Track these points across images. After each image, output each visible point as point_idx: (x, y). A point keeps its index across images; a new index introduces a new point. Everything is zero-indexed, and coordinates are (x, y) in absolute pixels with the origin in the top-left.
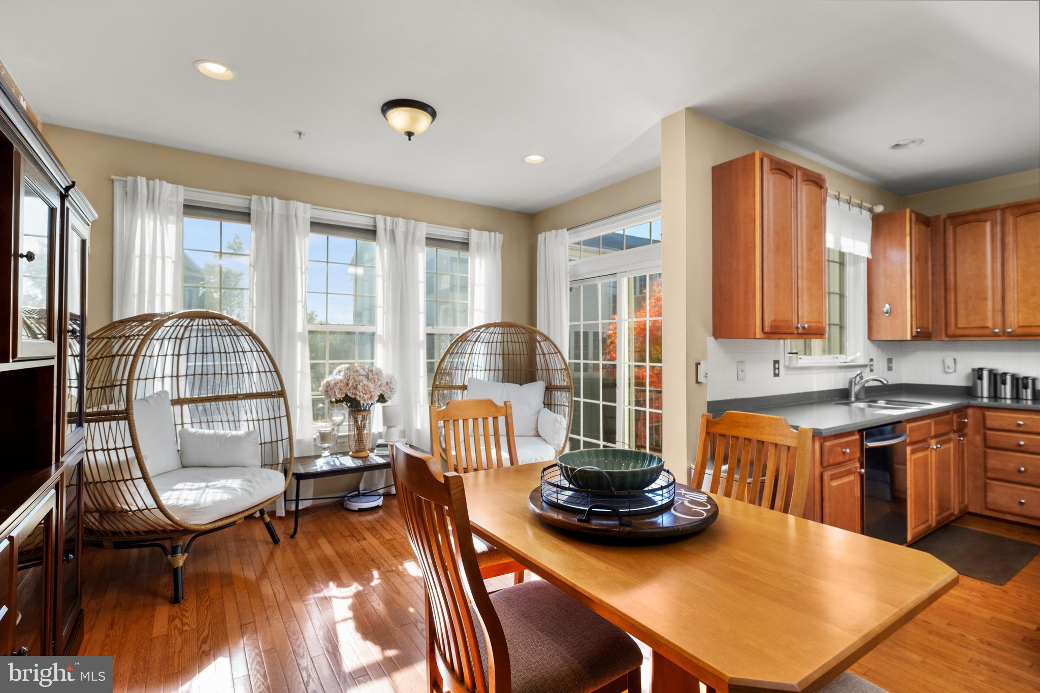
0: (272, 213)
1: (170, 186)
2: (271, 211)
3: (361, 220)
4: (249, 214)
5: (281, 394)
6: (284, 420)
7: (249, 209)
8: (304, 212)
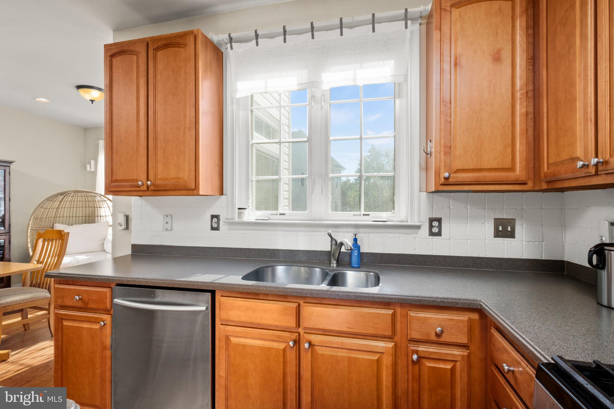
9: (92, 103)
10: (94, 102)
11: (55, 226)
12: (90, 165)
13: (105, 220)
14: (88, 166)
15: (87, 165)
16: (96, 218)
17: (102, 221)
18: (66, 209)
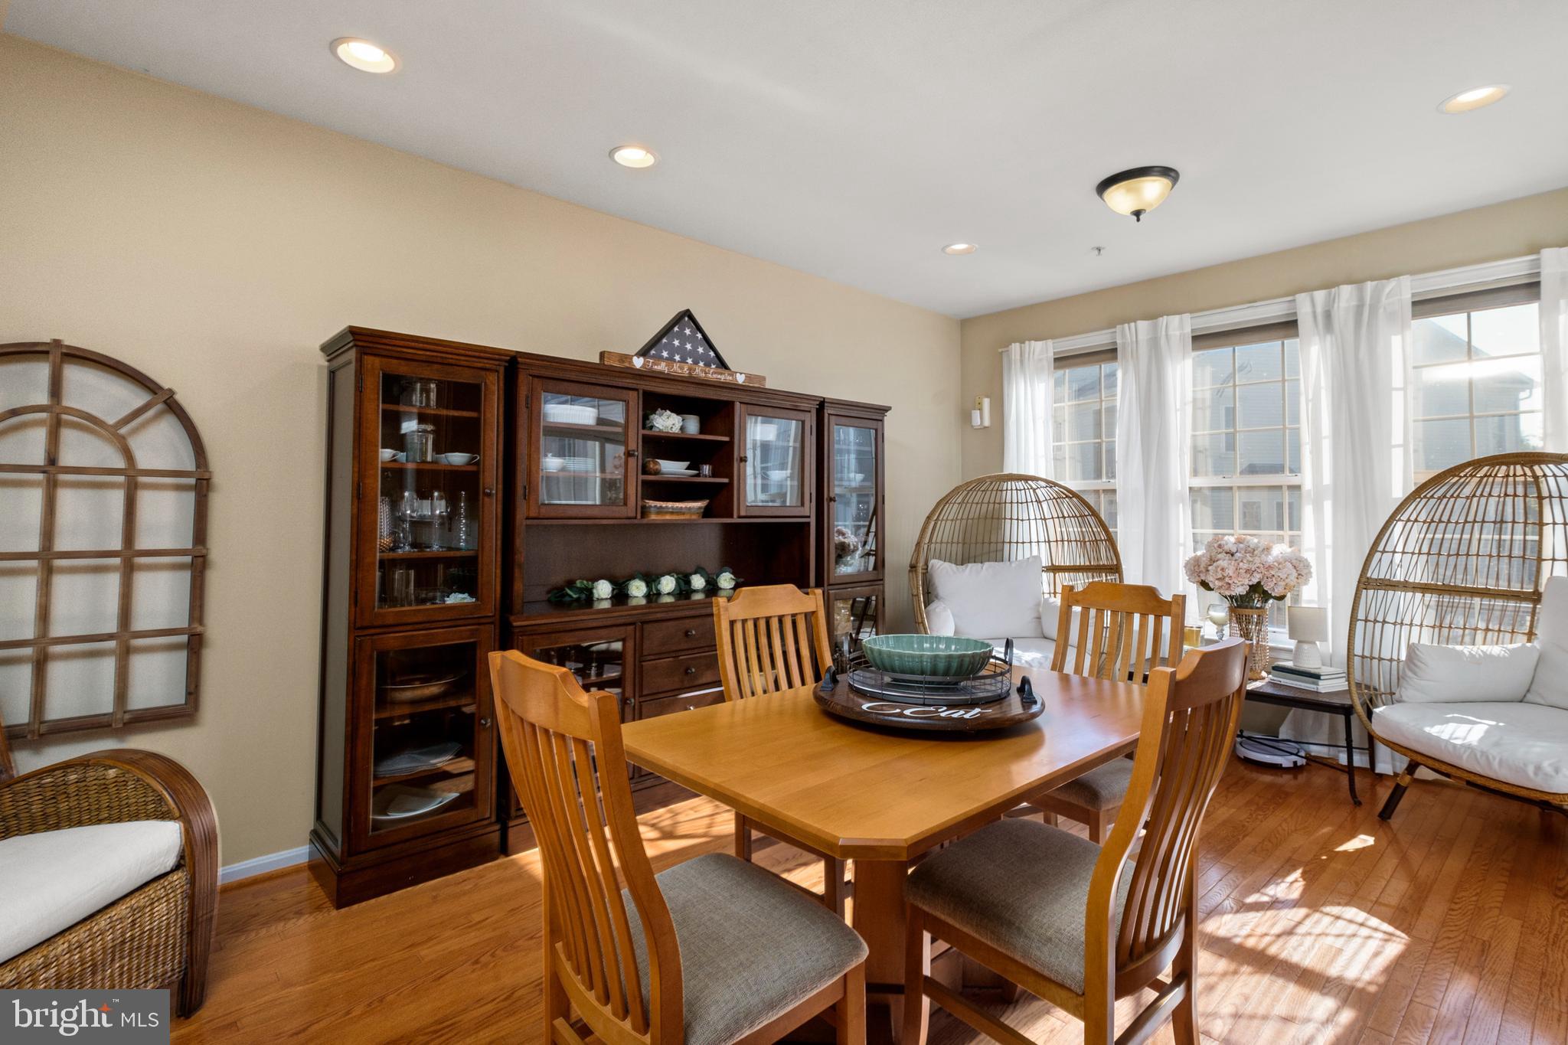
0: (1137, 341)
1: (1039, 344)
2: (1134, 339)
3: (1272, 311)
7: (1115, 343)
8: (1180, 328)
9: (1138, 220)
10: (1141, 217)
11: (932, 566)
12: (981, 409)
13: (1027, 555)
14: (976, 414)
15: (973, 411)
16: (1007, 546)
17: (1020, 557)
18: (949, 523)
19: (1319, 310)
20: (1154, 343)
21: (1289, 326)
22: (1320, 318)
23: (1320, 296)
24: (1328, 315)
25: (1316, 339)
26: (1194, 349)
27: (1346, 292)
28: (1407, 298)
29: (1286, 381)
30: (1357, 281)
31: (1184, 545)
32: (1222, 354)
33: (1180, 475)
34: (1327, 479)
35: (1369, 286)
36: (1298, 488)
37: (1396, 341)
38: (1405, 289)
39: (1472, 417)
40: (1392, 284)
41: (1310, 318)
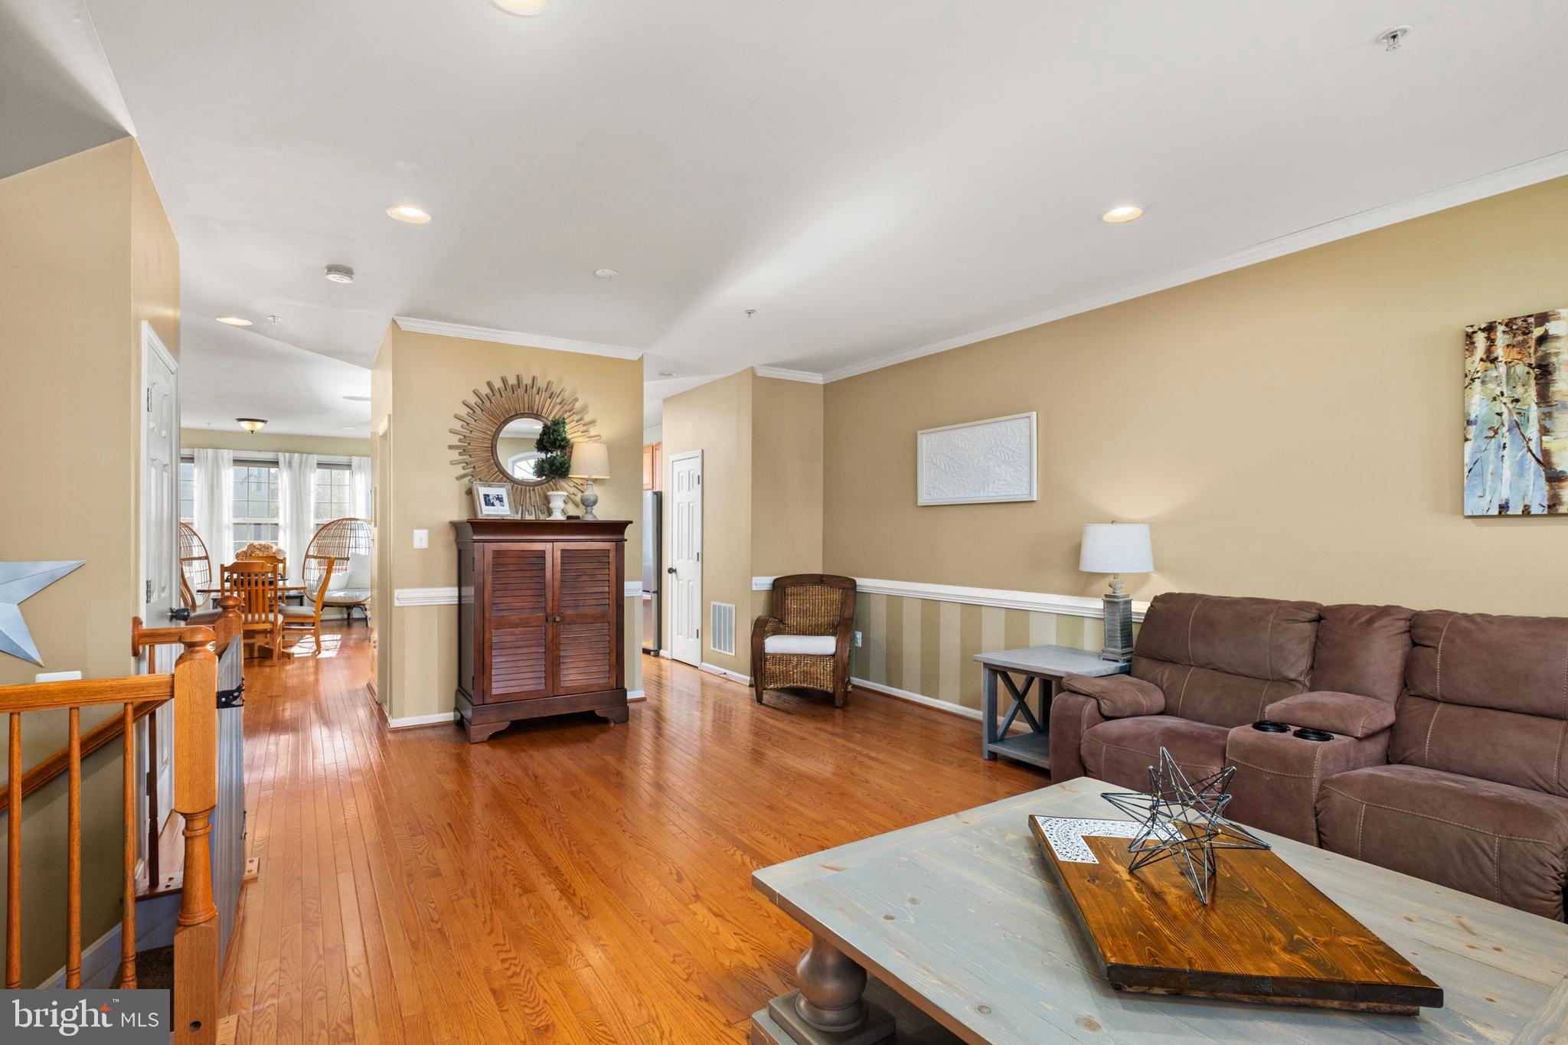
2: (205, 456)
3: (268, 456)
4: (193, 459)
5: (207, 558)
6: (208, 571)
7: (195, 455)
8: (228, 455)
19: (287, 460)
20: (216, 459)
21: (275, 463)
22: (287, 462)
23: (287, 455)
24: (290, 462)
25: (285, 470)
26: (234, 465)
27: (296, 455)
28: (316, 462)
29: (272, 481)
30: (302, 453)
31: (228, 547)
32: (243, 469)
33: (228, 517)
34: (288, 521)
35: (305, 455)
36: (277, 524)
37: (312, 475)
38: (314, 459)
39: (331, 503)
40: (311, 456)
41: (283, 463)
